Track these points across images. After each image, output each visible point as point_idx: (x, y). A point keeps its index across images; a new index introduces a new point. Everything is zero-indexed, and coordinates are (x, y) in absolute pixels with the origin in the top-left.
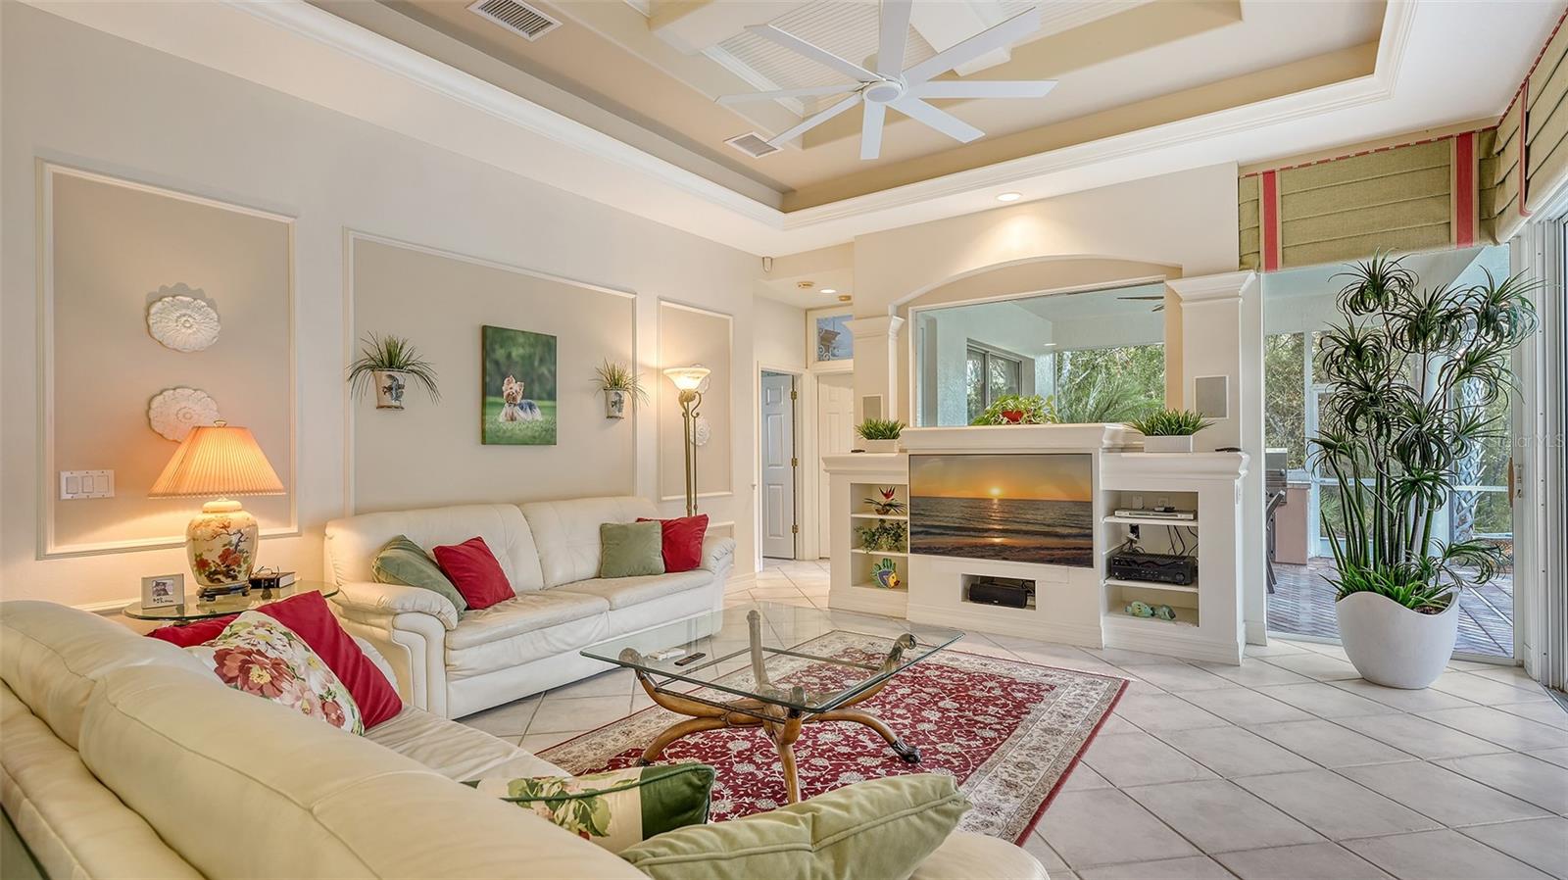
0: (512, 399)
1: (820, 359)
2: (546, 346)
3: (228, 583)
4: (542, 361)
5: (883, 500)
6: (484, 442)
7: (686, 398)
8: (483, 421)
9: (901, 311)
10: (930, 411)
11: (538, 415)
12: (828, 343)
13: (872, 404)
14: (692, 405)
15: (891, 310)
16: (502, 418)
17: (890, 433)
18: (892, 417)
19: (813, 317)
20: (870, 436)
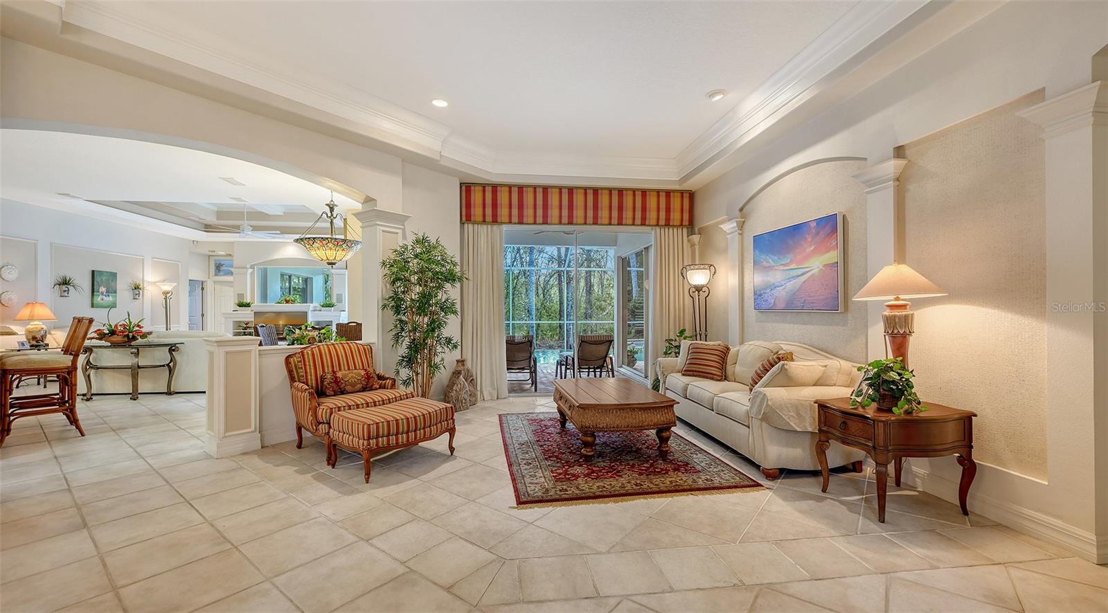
0: (102, 293)
1: (216, 275)
2: (114, 275)
3: (42, 343)
4: (112, 281)
5: (245, 326)
6: (92, 306)
7: (166, 293)
8: (92, 301)
9: (252, 267)
10: (264, 298)
11: (111, 298)
12: (218, 267)
13: (241, 296)
14: (168, 295)
15: (248, 266)
16: (99, 299)
17: (248, 305)
18: (248, 301)
19: (212, 260)
20: (240, 306)
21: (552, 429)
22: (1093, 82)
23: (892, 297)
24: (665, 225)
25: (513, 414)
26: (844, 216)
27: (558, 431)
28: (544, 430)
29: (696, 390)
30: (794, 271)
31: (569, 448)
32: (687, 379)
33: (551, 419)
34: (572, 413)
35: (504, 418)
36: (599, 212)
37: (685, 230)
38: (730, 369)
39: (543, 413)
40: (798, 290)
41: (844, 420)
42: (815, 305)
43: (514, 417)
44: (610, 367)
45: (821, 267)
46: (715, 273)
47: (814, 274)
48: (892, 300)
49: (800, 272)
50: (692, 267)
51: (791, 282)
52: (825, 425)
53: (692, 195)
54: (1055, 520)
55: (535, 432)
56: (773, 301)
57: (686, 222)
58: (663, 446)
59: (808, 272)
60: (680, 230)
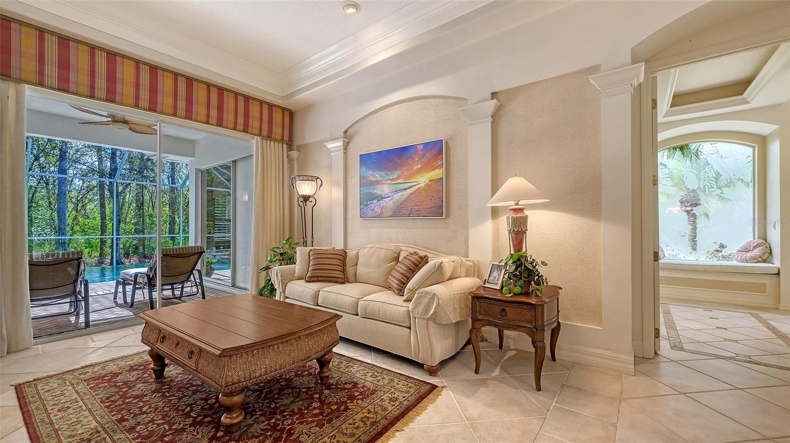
21: (140, 386)
22: (632, 65)
23: (513, 203)
24: (267, 137)
25: (51, 377)
26: (446, 142)
27: (154, 386)
28: (125, 393)
29: (333, 297)
30: (402, 185)
31: (188, 415)
32: (314, 286)
33: (132, 369)
34: (197, 363)
35: (28, 391)
36: (194, 106)
37: (285, 146)
38: (350, 271)
39: (113, 360)
40: (405, 201)
41: (502, 308)
42: (422, 212)
43: (54, 384)
44: (198, 281)
45: (428, 182)
46: (321, 185)
47: (420, 187)
48: (513, 205)
49: (406, 186)
50: (301, 178)
51: (399, 194)
52: (480, 314)
53: (292, 114)
54: (606, 352)
55: (108, 403)
56: (379, 210)
57: (286, 138)
58: (325, 370)
59: (416, 185)
60: (281, 145)
